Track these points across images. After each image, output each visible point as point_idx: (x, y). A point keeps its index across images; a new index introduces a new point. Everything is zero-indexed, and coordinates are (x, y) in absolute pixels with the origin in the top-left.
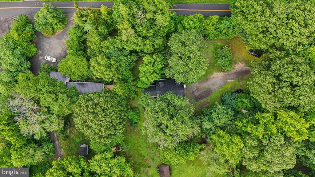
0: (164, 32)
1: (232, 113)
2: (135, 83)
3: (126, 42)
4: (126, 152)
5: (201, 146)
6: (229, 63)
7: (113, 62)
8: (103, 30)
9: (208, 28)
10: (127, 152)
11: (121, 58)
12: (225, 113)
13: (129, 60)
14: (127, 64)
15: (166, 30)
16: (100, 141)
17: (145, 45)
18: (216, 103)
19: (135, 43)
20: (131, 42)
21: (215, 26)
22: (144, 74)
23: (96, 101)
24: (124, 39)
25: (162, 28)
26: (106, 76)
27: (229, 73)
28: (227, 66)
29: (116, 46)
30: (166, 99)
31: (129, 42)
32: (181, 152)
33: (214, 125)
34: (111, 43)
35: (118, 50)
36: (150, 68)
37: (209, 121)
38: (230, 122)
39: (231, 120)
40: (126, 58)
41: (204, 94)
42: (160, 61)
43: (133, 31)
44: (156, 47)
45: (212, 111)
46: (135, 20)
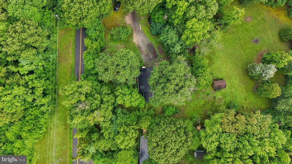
0: (97, 85)
1: (168, 27)
2: (141, 110)
3: (105, 118)
4: (202, 118)
5: (197, 53)
6: (125, 30)
7: (122, 130)
8: (95, 136)
9: (95, 48)
10: (202, 116)
11: (118, 122)
12: (167, 33)
13: (121, 115)
14: (124, 116)
15: (96, 83)
16: (190, 141)
17: (108, 102)
18: (159, 40)
19: (106, 110)
20: (105, 114)
21: (93, 41)
22: (132, 103)
23: (155, 145)
24: (102, 119)
25: (94, 87)
26: (134, 135)
27: (134, 28)
28: (128, 31)
29: (108, 126)
30: (153, 85)
31: (105, 115)
32: (200, 71)
33: (178, 42)
34: (106, 130)
35: (112, 125)
36: (127, 98)
37: (174, 46)
38: (175, 29)
39: (174, 28)
40: (119, 118)
41: (152, 50)
42: (122, 89)
43: (96, 112)
44: (109, 92)
45: (166, 44)
46: (86, 110)
